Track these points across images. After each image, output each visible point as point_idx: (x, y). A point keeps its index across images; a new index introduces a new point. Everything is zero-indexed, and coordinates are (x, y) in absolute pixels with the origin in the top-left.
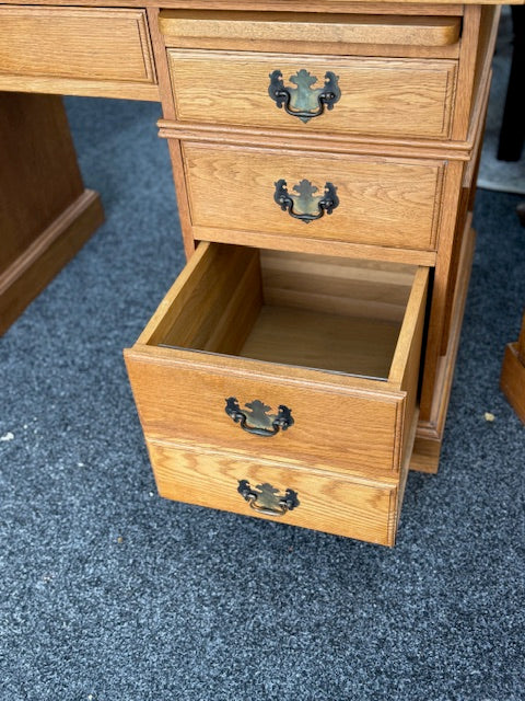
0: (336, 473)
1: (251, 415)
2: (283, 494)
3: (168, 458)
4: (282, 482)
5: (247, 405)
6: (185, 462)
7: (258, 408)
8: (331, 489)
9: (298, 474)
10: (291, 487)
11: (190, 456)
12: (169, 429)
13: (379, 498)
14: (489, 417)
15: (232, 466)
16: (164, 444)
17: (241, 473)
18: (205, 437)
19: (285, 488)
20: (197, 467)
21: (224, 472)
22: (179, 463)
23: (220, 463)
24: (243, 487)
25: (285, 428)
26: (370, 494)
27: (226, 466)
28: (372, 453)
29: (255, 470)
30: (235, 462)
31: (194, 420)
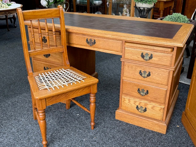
0: (154, 104)
1: (142, 92)
2: (144, 109)
3: (125, 100)
4: (144, 106)
5: (141, 90)
6: (128, 101)
7: (143, 90)
8: (152, 108)
9: (148, 104)
10: (146, 107)
11: (129, 100)
12: (127, 95)
13: (161, 109)
14: (178, 126)
15: (136, 102)
16: (125, 97)
17: (137, 104)
18: (133, 96)
19: (145, 107)
20: (130, 102)
21: (134, 103)
22: (127, 101)
23: (134, 101)
24: (137, 107)
25: (147, 94)
26: (159, 109)
27: (135, 102)
28: (161, 100)
29: (140, 103)
30: (137, 101)
31: (131, 92)
